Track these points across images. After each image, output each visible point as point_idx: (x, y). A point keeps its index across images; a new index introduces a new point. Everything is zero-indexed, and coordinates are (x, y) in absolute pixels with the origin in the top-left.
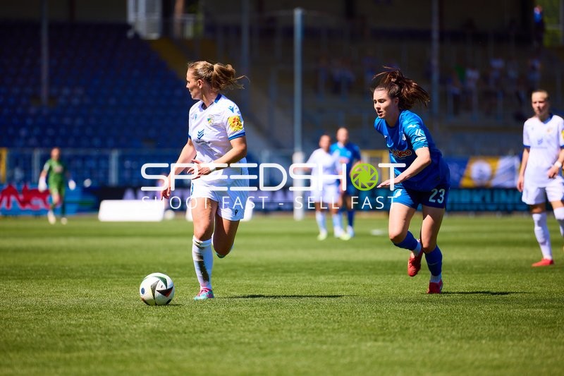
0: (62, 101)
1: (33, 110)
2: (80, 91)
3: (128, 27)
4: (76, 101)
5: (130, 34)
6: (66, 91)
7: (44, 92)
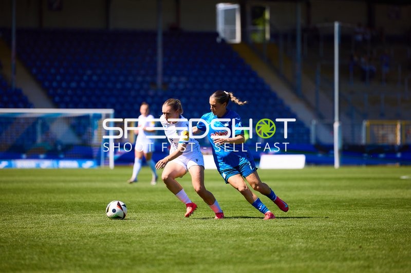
0: (172, 86)
1: (151, 93)
2: (184, 79)
3: (217, 34)
4: (181, 86)
5: (219, 40)
6: (174, 79)
7: (159, 80)
